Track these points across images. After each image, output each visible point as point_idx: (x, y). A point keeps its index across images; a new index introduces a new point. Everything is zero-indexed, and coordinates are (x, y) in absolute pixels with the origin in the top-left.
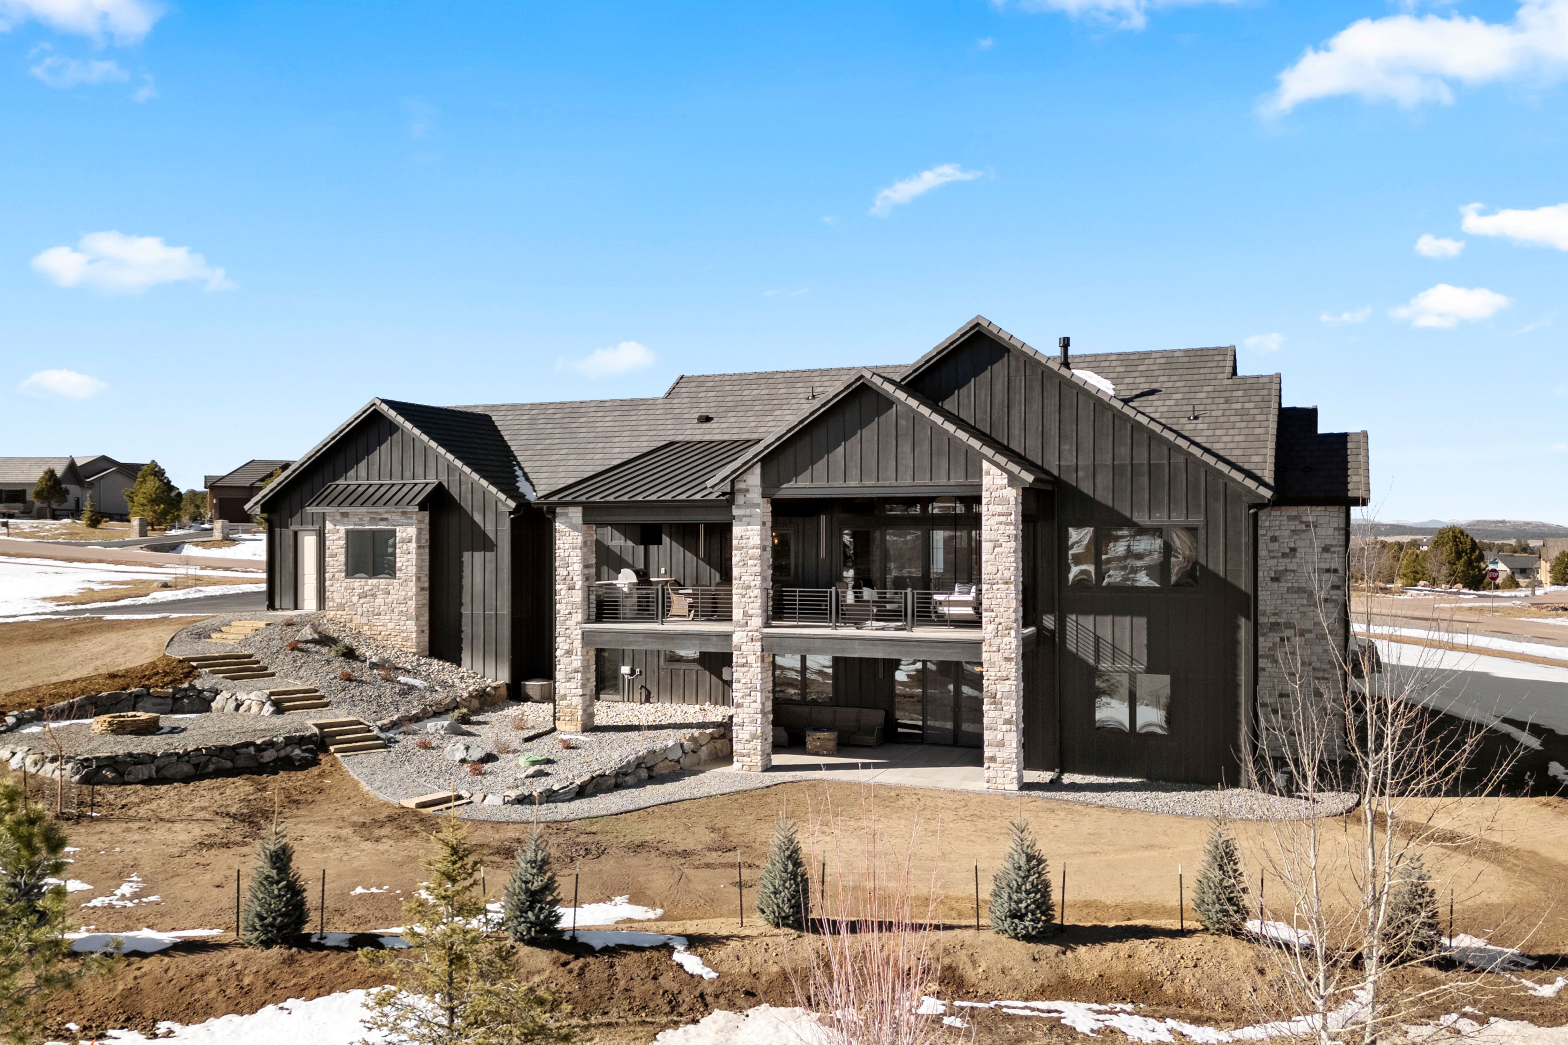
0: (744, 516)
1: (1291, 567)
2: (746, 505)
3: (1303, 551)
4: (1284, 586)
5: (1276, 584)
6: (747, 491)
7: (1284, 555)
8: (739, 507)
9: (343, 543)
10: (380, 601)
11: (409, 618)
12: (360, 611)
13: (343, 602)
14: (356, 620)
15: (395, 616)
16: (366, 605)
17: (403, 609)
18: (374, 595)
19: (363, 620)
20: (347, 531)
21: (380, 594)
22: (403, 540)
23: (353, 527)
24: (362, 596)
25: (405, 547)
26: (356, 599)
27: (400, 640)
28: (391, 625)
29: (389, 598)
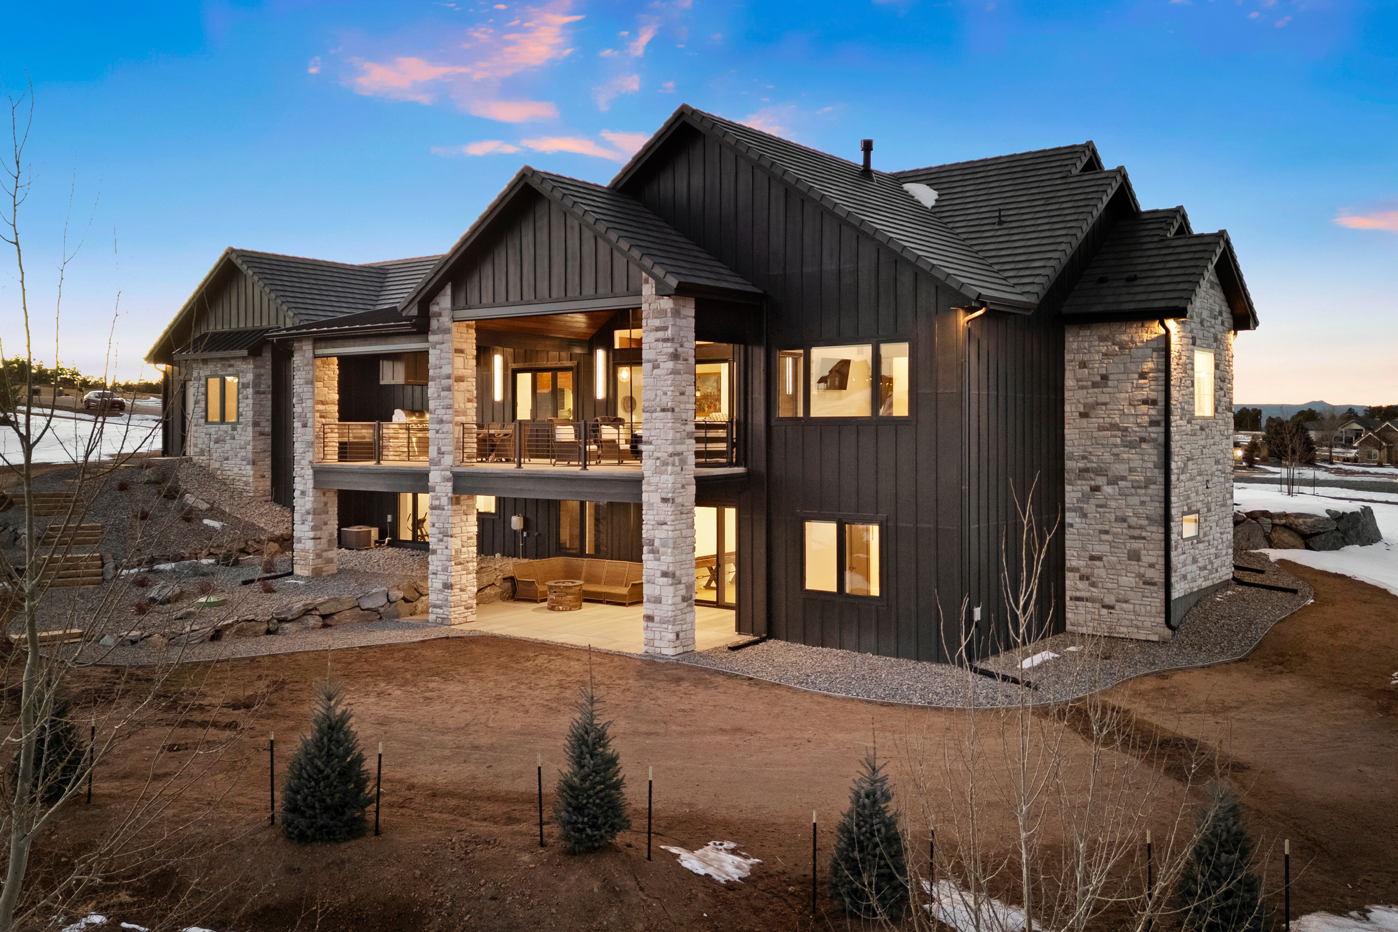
0: (438, 343)
1: (1104, 398)
2: (439, 331)
3: (1116, 377)
4: (1094, 422)
5: (1085, 421)
6: (440, 314)
7: (1095, 385)
8: (434, 332)
9: (204, 390)
10: (228, 445)
11: (248, 463)
12: (215, 456)
13: (204, 447)
14: (212, 465)
15: (238, 461)
16: (220, 449)
17: (244, 453)
18: (224, 440)
19: (217, 465)
20: (207, 377)
21: (228, 439)
22: (244, 385)
23: (209, 373)
24: (217, 441)
25: (245, 392)
26: (212, 444)
27: (241, 484)
28: (236, 470)
29: (234, 443)
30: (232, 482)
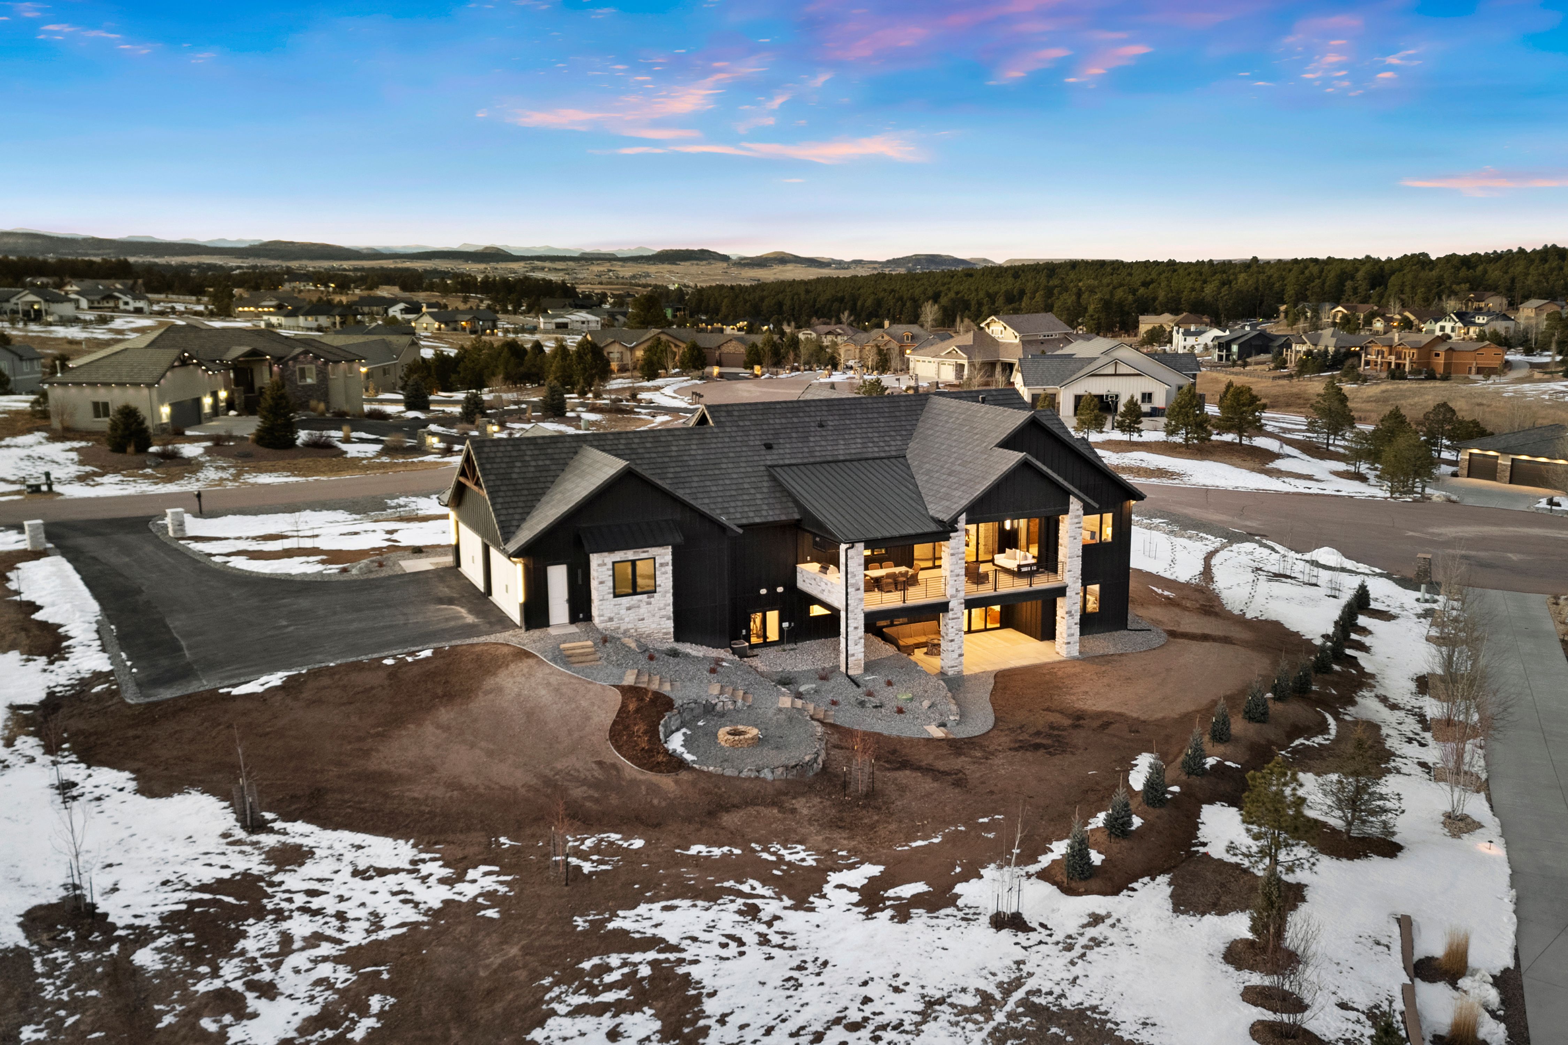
9: (611, 572)
10: (644, 610)
11: (668, 619)
12: (627, 620)
13: (612, 615)
14: (623, 627)
15: (657, 619)
16: (632, 615)
17: (663, 613)
18: (639, 607)
19: (630, 626)
20: (614, 563)
21: (643, 605)
22: (662, 565)
23: (618, 559)
24: (629, 609)
25: (663, 569)
26: (623, 612)
27: (661, 635)
28: (654, 626)
29: (651, 607)
30: (649, 635)
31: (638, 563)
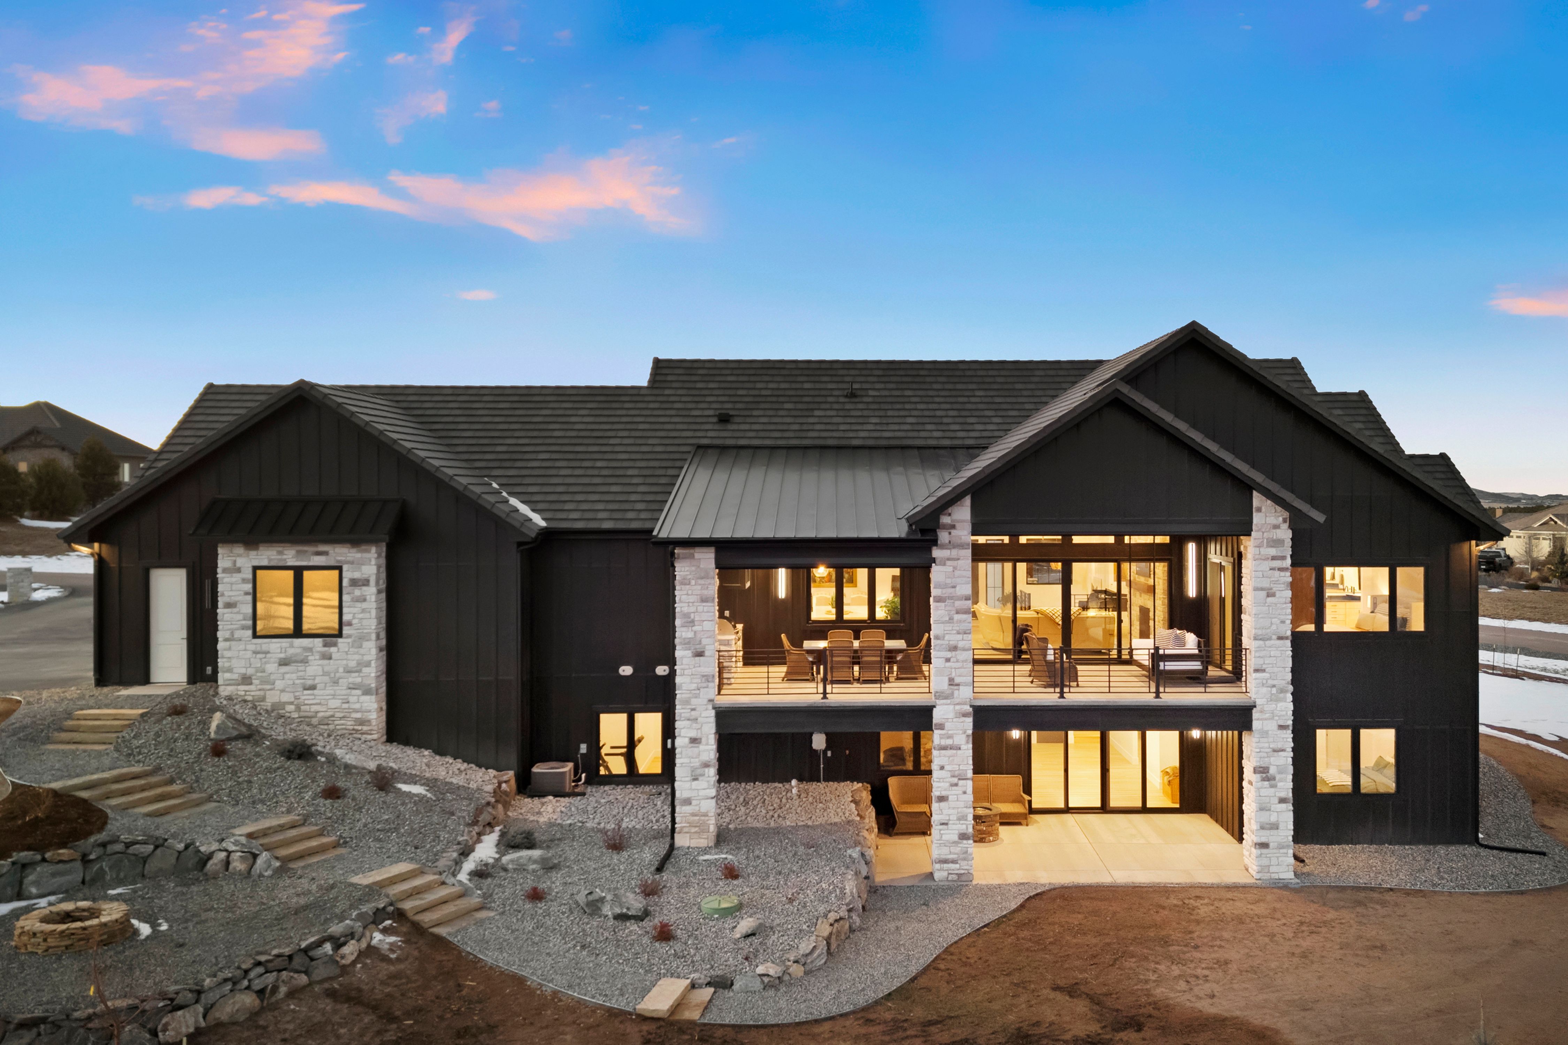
0: (949, 559)
2: (951, 545)
6: (953, 527)
8: (943, 547)
9: (249, 587)
10: (315, 668)
11: (367, 692)
12: (279, 684)
13: (250, 671)
14: (272, 698)
15: (341, 690)
16: (293, 674)
17: (355, 679)
18: (305, 661)
19: (286, 697)
20: (255, 569)
21: (314, 659)
22: (354, 583)
23: (265, 563)
24: (284, 663)
25: (357, 592)
26: (271, 667)
27: (350, 724)
28: (334, 703)
29: (330, 665)
30: (325, 721)
31: (306, 574)
